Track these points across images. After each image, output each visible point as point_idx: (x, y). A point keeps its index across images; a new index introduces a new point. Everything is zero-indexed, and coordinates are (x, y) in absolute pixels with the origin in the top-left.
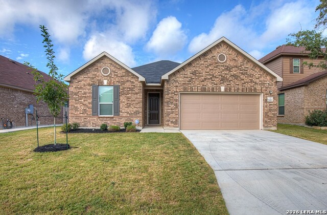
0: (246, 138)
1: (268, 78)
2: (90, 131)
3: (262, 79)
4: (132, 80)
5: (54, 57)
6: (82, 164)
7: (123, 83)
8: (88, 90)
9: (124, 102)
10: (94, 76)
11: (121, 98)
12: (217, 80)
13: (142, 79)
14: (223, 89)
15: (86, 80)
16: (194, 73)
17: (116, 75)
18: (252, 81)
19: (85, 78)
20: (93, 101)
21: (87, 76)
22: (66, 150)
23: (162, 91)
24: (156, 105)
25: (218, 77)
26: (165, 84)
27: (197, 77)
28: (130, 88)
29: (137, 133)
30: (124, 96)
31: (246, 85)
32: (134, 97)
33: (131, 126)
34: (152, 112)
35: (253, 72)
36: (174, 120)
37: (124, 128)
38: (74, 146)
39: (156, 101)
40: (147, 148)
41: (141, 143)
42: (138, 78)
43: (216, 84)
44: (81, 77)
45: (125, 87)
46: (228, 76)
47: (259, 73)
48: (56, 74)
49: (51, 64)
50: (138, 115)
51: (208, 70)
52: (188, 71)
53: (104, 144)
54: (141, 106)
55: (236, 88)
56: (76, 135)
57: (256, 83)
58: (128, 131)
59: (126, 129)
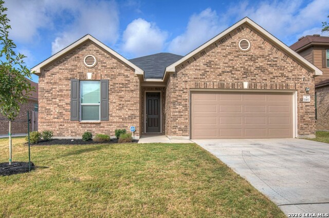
0: (286, 149)
1: (304, 71)
2: (67, 142)
3: (296, 72)
4: (126, 74)
5: (9, 27)
6: (51, 199)
7: (114, 77)
8: (66, 86)
9: (115, 103)
10: (73, 67)
11: (111, 97)
12: (238, 74)
13: (139, 71)
14: (246, 85)
15: (62, 73)
16: (209, 64)
17: (104, 66)
18: (282, 75)
19: (61, 69)
20: (72, 101)
21: (63, 67)
22: (28, 171)
23: (164, 89)
24: (156, 108)
25: (240, 69)
26: (171, 78)
27: (212, 70)
28: (122, 84)
29: (135, 144)
30: (114, 94)
31: (275, 80)
32: (128, 96)
33: (125, 135)
34: (151, 116)
35: (284, 64)
36: (183, 126)
37: (115, 137)
38: (42, 165)
39: (156, 103)
40: (154, 167)
41: (144, 160)
42: (134, 70)
43: (238, 79)
44: (56, 69)
45: (117, 82)
46: (253, 69)
47: (291, 65)
48: (13, 53)
49: (4, 38)
50: (134, 120)
51: (227, 61)
52: (201, 62)
53: (89, 161)
54: (138, 108)
55: (263, 84)
56: (46, 148)
57: (288, 78)
58: (121, 142)
59: (118, 138)
